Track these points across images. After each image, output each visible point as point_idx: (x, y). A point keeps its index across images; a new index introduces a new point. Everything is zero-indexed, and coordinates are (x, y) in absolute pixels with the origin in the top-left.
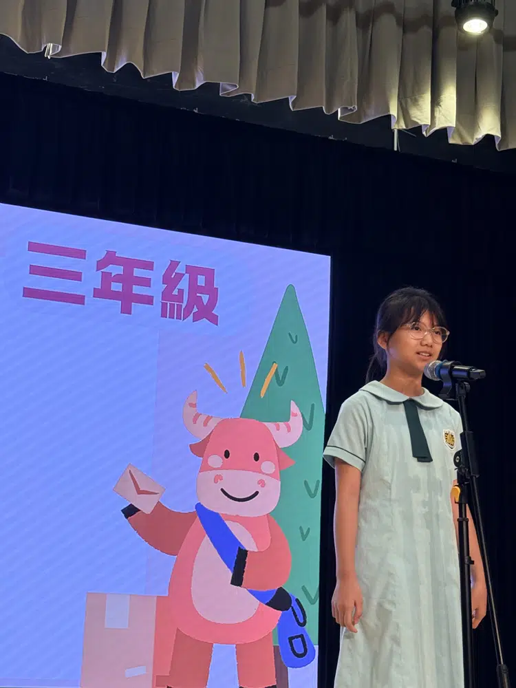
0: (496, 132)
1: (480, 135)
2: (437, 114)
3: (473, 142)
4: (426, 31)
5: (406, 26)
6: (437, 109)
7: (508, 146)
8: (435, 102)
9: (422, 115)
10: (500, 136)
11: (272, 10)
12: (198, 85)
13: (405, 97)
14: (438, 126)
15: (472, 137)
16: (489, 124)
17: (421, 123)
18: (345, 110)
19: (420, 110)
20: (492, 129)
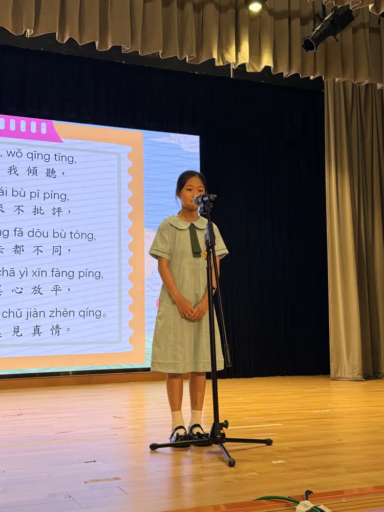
0: (271, 65)
1: (262, 67)
2: (239, 56)
3: (259, 70)
4: (232, 11)
5: (221, 9)
6: (239, 54)
7: (278, 71)
8: (238, 49)
9: (231, 57)
10: (273, 66)
11: (148, 4)
12: (109, 48)
13: (222, 48)
14: (240, 63)
15: (259, 68)
16: (267, 60)
17: (231, 62)
18: (190, 57)
19: (230, 55)
20: (268, 63)
